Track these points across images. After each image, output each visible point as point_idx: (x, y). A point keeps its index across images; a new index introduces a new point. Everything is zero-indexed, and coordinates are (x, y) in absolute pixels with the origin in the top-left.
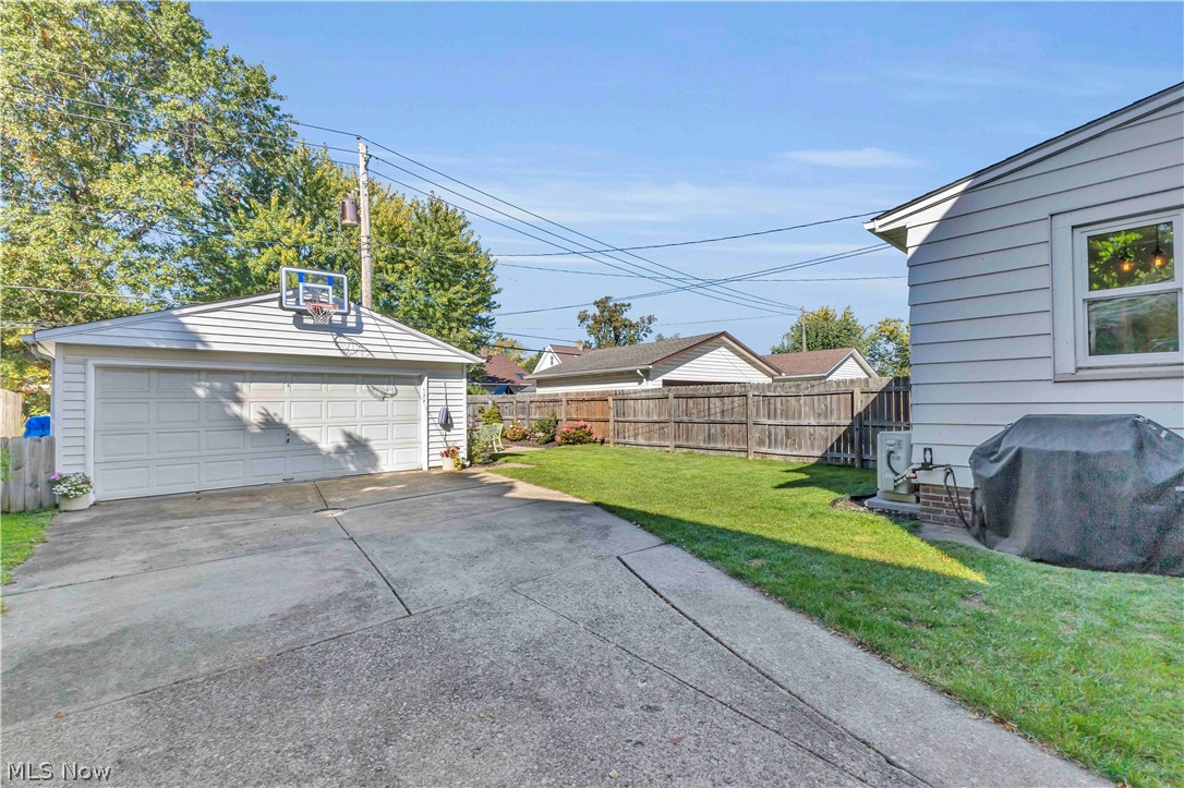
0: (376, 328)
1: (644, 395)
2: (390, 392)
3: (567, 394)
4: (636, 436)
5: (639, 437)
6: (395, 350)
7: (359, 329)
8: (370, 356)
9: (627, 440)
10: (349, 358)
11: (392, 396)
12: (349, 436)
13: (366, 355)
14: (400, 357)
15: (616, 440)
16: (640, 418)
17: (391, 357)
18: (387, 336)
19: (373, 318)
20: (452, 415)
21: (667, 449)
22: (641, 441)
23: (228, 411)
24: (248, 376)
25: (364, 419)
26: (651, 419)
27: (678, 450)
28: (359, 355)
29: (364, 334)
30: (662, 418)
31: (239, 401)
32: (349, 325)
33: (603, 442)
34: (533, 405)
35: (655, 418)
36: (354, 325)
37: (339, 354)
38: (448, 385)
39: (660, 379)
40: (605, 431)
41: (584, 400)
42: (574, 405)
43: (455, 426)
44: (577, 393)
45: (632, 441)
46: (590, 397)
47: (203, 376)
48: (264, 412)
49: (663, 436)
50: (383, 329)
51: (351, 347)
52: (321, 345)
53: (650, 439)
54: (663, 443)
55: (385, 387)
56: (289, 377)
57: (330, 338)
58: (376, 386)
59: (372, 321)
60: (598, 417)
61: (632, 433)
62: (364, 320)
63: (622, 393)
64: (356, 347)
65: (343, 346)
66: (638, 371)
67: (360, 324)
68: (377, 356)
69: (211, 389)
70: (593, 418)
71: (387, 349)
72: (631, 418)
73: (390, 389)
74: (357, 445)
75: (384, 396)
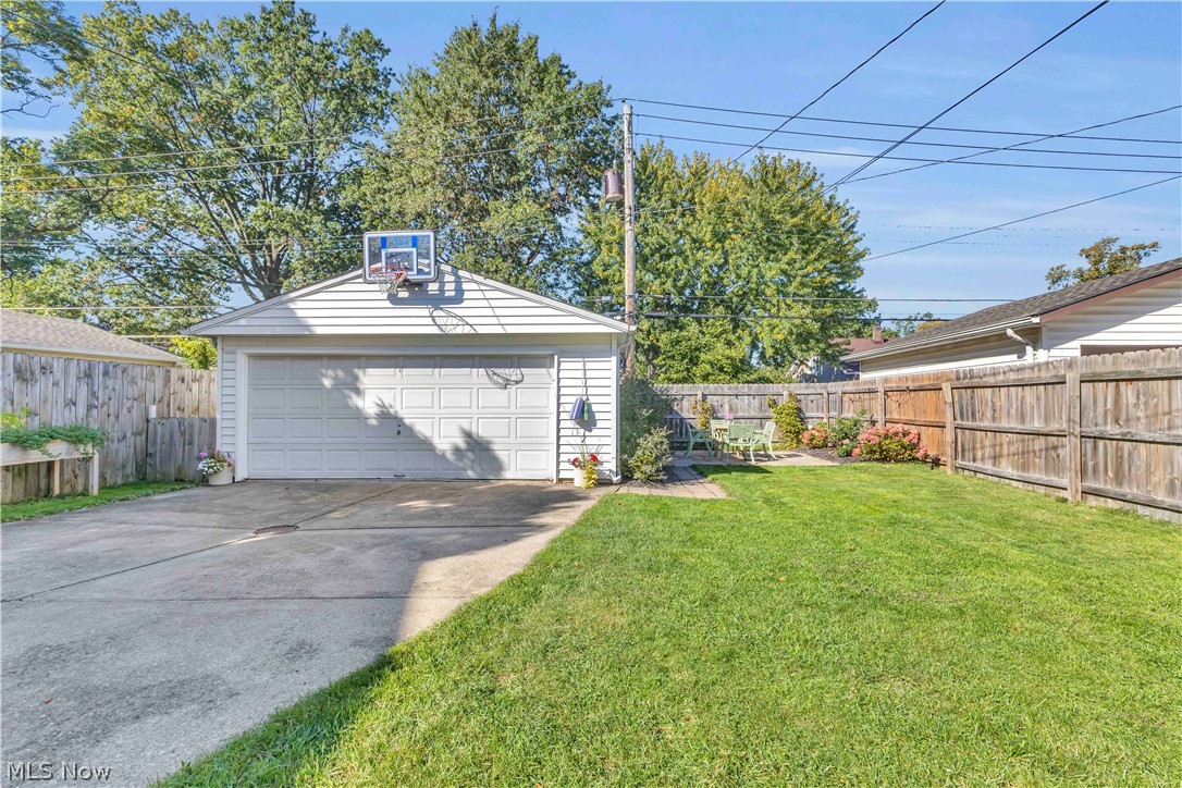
0: (479, 294)
1: (1012, 376)
2: (513, 378)
3: (886, 380)
4: (996, 458)
5: (1004, 461)
6: (503, 320)
7: (458, 298)
8: (472, 332)
9: (979, 465)
10: (447, 335)
11: (517, 382)
12: (468, 435)
13: (467, 330)
14: (510, 330)
15: (960, 462)
16: (1004, 424)
17: (499, 330)
18: (493, 303)
19: (475, 282)
20: (594, 408)
21: (1063, 494)
22: (1006, 468)
23: (350, 403)
24: (363, 361)
25: (481, 410)
26: (1028, 427)
27: (1092, 501)
28: (459, 330)
29: (465, 304)
30: (1054, 427)
31: (358, 392)
32: (447, 294)
33: (936, 463)
34: (846, 398)
35: (1038, 425)
36: (453, 293)
37: (435, 330)
38: (588, 366)
39: (1077, 344)
40: (941, 444)
41: (908, 390)
42: (894, 396)
43: (599, 424)
44: (900, 379)
45: (988, 466)
46: (917, 384)
47: (325, 362)
48: (380, 403)
49: (1054, 465)
50: (489, 295)
51: (450, 321)
52: (416, 321)
53: (1025, 467)
54: (1055, 480)
55: (507, 371)
56: (400, 361)
57: (426, 312)
58: (498, 371)
59: (475, 286)
60: (931, 418)
61: (988, 451)
62: (465, 286)
63: (971, 375)
64: (455, 321)
65: (438, 321)
66: (1010, 332)
67: (460, 291)
68: (481, 330)
69: (336, 378)
70: (921, 419)
71: (494, 320)
72: (986, 424)
73: (513, 373)
74: (477, 447)
75: (506, 384)
